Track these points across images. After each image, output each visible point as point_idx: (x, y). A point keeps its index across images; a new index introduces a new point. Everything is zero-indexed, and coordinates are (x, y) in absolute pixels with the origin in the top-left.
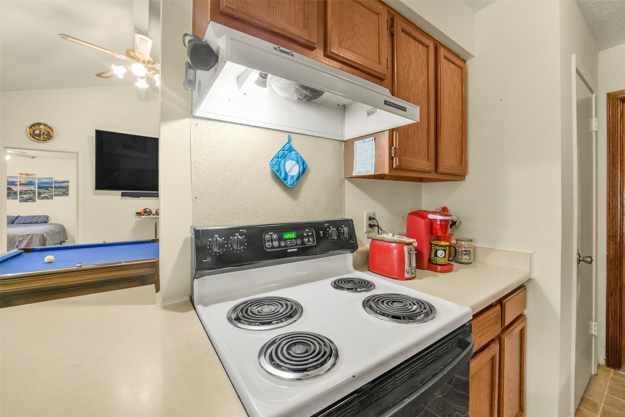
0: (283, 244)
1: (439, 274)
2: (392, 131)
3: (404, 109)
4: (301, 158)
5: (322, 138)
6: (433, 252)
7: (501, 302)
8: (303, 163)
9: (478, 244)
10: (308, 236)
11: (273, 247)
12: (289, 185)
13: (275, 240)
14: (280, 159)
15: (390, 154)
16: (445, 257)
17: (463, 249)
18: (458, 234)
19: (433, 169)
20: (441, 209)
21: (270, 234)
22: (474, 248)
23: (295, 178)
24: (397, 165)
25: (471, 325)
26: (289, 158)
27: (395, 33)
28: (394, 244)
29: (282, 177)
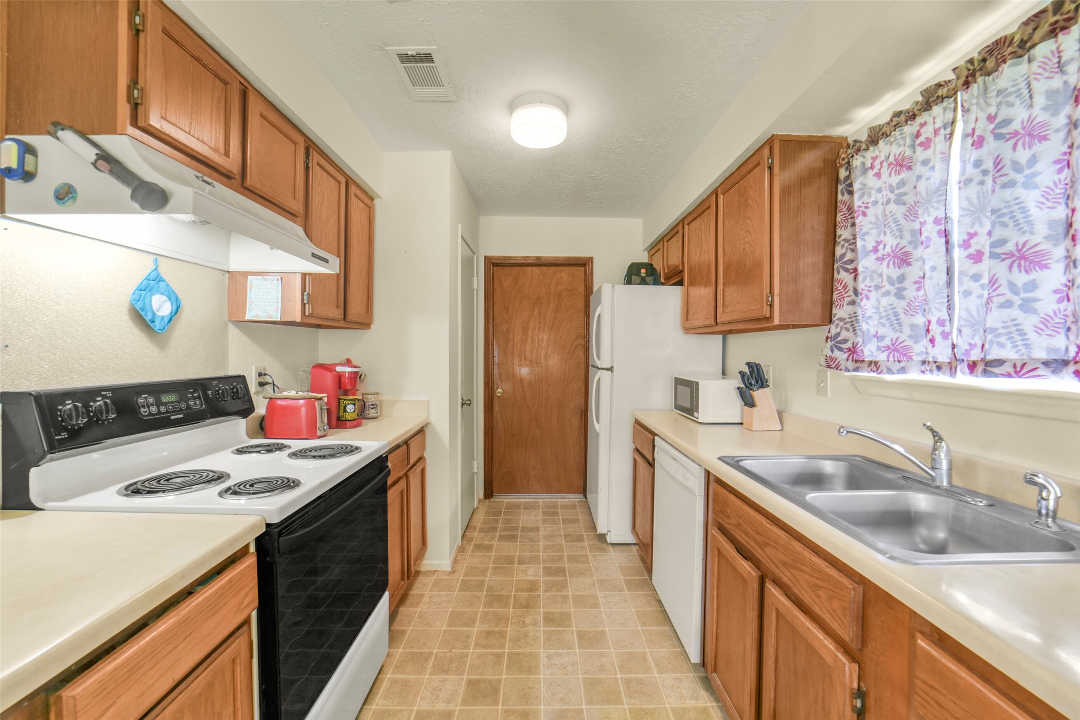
0: (163, 409)
1: (348, 430)
2: (304, 275)
3: (326, 261)
4: (174, 292)
5: (200, 265)
6: (342, 408)
7: (406, 443)
8: (177, 299)
9: (385, 397)
10: (194, 398)
11: (150, 414)
12: (158, 329)
13: (152, 405)
14: (144, 293)
15: (303, 300)
16: (354, 411)
17: (370, 404)
18: (363, 388)
19: (343, 317)
20: (346, 361)
21: (144, 397)
22: (381, 401)
23: (166, 320)
24: (310, 312)
25: (387, 457)
26: (156, 291)
27: (310, 166)
28: (302, 401)
29: (149, 318)
